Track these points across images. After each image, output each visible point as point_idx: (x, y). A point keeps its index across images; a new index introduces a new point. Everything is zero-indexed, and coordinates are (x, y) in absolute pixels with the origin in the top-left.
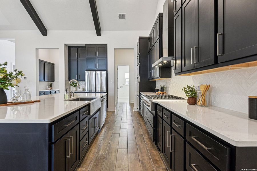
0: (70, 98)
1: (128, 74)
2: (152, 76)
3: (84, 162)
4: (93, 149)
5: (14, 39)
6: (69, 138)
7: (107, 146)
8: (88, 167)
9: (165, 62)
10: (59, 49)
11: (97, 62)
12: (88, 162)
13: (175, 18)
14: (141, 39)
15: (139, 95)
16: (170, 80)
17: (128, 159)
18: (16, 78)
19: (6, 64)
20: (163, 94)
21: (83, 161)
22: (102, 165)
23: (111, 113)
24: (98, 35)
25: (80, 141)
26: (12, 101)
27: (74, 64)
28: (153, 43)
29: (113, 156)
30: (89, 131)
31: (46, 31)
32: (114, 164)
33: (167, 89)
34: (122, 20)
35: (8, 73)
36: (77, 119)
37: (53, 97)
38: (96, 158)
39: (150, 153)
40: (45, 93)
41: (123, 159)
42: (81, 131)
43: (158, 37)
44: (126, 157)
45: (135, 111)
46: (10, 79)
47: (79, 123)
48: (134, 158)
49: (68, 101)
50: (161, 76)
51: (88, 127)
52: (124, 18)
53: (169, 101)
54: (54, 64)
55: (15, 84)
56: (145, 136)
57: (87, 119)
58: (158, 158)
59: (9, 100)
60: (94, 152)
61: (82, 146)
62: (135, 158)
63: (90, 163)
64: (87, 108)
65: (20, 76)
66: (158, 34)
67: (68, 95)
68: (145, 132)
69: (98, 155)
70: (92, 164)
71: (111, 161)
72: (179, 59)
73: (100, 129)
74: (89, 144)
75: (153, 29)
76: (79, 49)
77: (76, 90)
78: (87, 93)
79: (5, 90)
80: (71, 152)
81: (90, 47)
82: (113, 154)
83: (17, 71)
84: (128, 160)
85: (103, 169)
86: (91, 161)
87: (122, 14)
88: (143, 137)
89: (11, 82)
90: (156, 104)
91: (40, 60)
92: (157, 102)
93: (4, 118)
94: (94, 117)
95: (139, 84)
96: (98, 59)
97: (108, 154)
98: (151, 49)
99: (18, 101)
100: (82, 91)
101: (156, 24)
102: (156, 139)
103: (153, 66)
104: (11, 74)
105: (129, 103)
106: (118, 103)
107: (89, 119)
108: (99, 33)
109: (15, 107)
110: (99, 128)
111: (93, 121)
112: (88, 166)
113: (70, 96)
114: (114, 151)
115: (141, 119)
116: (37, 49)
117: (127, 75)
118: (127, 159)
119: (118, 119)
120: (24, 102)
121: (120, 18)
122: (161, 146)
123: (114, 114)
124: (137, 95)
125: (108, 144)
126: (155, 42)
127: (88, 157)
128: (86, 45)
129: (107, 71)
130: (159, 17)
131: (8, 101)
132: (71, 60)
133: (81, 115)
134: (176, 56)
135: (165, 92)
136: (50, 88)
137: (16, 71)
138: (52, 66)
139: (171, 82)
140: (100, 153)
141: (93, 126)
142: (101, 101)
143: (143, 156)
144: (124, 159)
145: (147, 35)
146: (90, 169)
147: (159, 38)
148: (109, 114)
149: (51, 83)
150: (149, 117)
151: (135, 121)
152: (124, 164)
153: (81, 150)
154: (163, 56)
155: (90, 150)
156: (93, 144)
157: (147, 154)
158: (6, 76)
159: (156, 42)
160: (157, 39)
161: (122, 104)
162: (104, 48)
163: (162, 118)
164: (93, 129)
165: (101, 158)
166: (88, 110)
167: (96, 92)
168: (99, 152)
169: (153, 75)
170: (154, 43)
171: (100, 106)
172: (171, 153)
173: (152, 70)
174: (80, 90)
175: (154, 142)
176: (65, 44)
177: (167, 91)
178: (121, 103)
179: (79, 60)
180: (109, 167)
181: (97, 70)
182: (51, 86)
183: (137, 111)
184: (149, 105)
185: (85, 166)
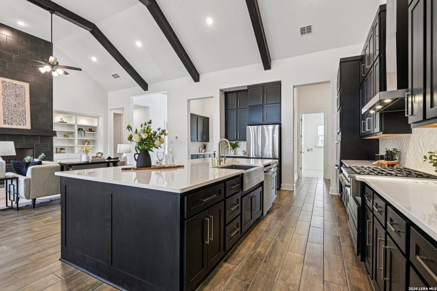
0: (220, 164)
1: (323, 127)
2: (367, 130)
3: (233, 256)
4: (249, 243)
5: (166, 92)
6: (208, 217)
7: (270, 242)
8: (237, 266)
9: (388, 101)
10: (212, 97)
11: (265, 111)
12: (239, 259)
13: (410, 9)
14: (343, 62)
15: (338, 164)
16: (410, 137)
17: (302, 271)
18: (160, 137)
19: (150, 122)
20: (393, 165)
21: (231, 256)
22: (257, 268)
23: (286, 193)
24: (265, 69)
25: (225, 225)
26: (156, 165)
27: (233, 115)
28: (368, 67)
29: (276, 261)
30: (241, 214)
31: (198, 75)
32: (276, 273)
33: (402, 156)
34: (307, 36)
35: (152, 132)
36: (220, 194)
37: (207, 162)
38: (250, 256)
39: (348, 274)
40: (197, 157)
41: (293, 270)
42: (228, 212)
43: (377, 52)
44: (298, 267)
45: (333, 194)
46: (154, 139)
47: (224, 200)
48: (313, 274)
49: (216, 169)
50: (385, 130)
51: (240, 208)
52: (311, 32)
53: (407, 182)
54: (208, 118)
55: (158, 145)
56: (344, 241)
57: (239, 196)
58: (363, 287)
59: (153, 163)
60: (249, 247)
61: (230, 233)
62: (316, 274)
63: (240, 261)
64: (238, 179)
65: (163, 135)
66: (378, 48)
67: (216, 161)
68: (346, 235)
69: (254, 253)
70: (243, 263)
71: (272, 267)
72: (418, 93)
73: (262, 214)
74: (241, 233)
75: (369, 40)
76: (239, 94)
77: (235, 154)
78: (252, 159)
79: (150, 152)
80: (210, 237)
81: (254, 88)
82: (278, 258)
83: (161, 130)
84: (301, 274)
85: (258, 275)
86: (243, 258)
87: (305, 26)
88: (340, 242)
89: (155, 143)
90: (364, 185)
91: (192, 115)
92: (364, 179)
93: (148, 184)
94: (252, 194)
95: (339, 145)
96: (265, 106)
97: (270, 255)
98: (364, 79)
99: (161, 164)
100: (242, 155)
101: (373, 28)
102: (362, 250)
103: (364, 111)
104: (155, 133)
105: (324, 179)
106: (302, 178)
107: (242, 197)
108: (267, 65)
109: (159, 171)
110: (261, 212)
111: (250, 200)
112: (238, 264)
113: (220, 161)
114: (281, 254)
115: (342, 209)
116: (189, 101)
117: (321, 130)
118: (300, 272)
119: (298, 204)
120: (167, 166)
121: (302, 34)
122: (370, 264)
123: (293, 194)
124: (337, 166)
125: (273, 239)
126: (372, 63)
127: (239, 251)
128: (248, 86)
129: (280, 124)
130: (380, 13)
131: (152, 165)
132: (229, 111)
133: (227, 189)
134: (414, 87)
135: (396, 161)
136: (203, 151)
137: (159, 129)
138: (206, 121)
139: (411, 141)
140: (258, 250)
141: (250, 208)
142: (265, 172)
143: (332, 276)
144: (295, 269)
145: (359, 53)
146: (240, 269)
147: (379, 55)
148: (284, 194)
149: (205, 143)
150: (352, 206)
151: (329, 212)
152: (292, 277)
153: (227, 238)
154: (387, 90)
155: (243, 243)
156: (250, 235)
157: (341, 274)
158: (151, 136)
159: (374, 63)
160: (375, 57)
161: (310, 180)
162: (275, 88)
163: (372, 212)
164: (250, 212)
165: (258, 258)
166: (240, 182)
167: (262, 158)
168: (256, 249)
169: (369, 128)
170: (370, 66)
171: (262, 179)
172: (385, 281)
173: (367, 119)
174: (240, 153)
175: (358, 255)
176: (221, 90)
177: (402, 161)
178: (307, 178)
179: (239, 110)
180: (267, 275)
181: (264, 123)
182: (205, 147)
183: (336, 194)
184: (349, 184)
185: (233, 262)
